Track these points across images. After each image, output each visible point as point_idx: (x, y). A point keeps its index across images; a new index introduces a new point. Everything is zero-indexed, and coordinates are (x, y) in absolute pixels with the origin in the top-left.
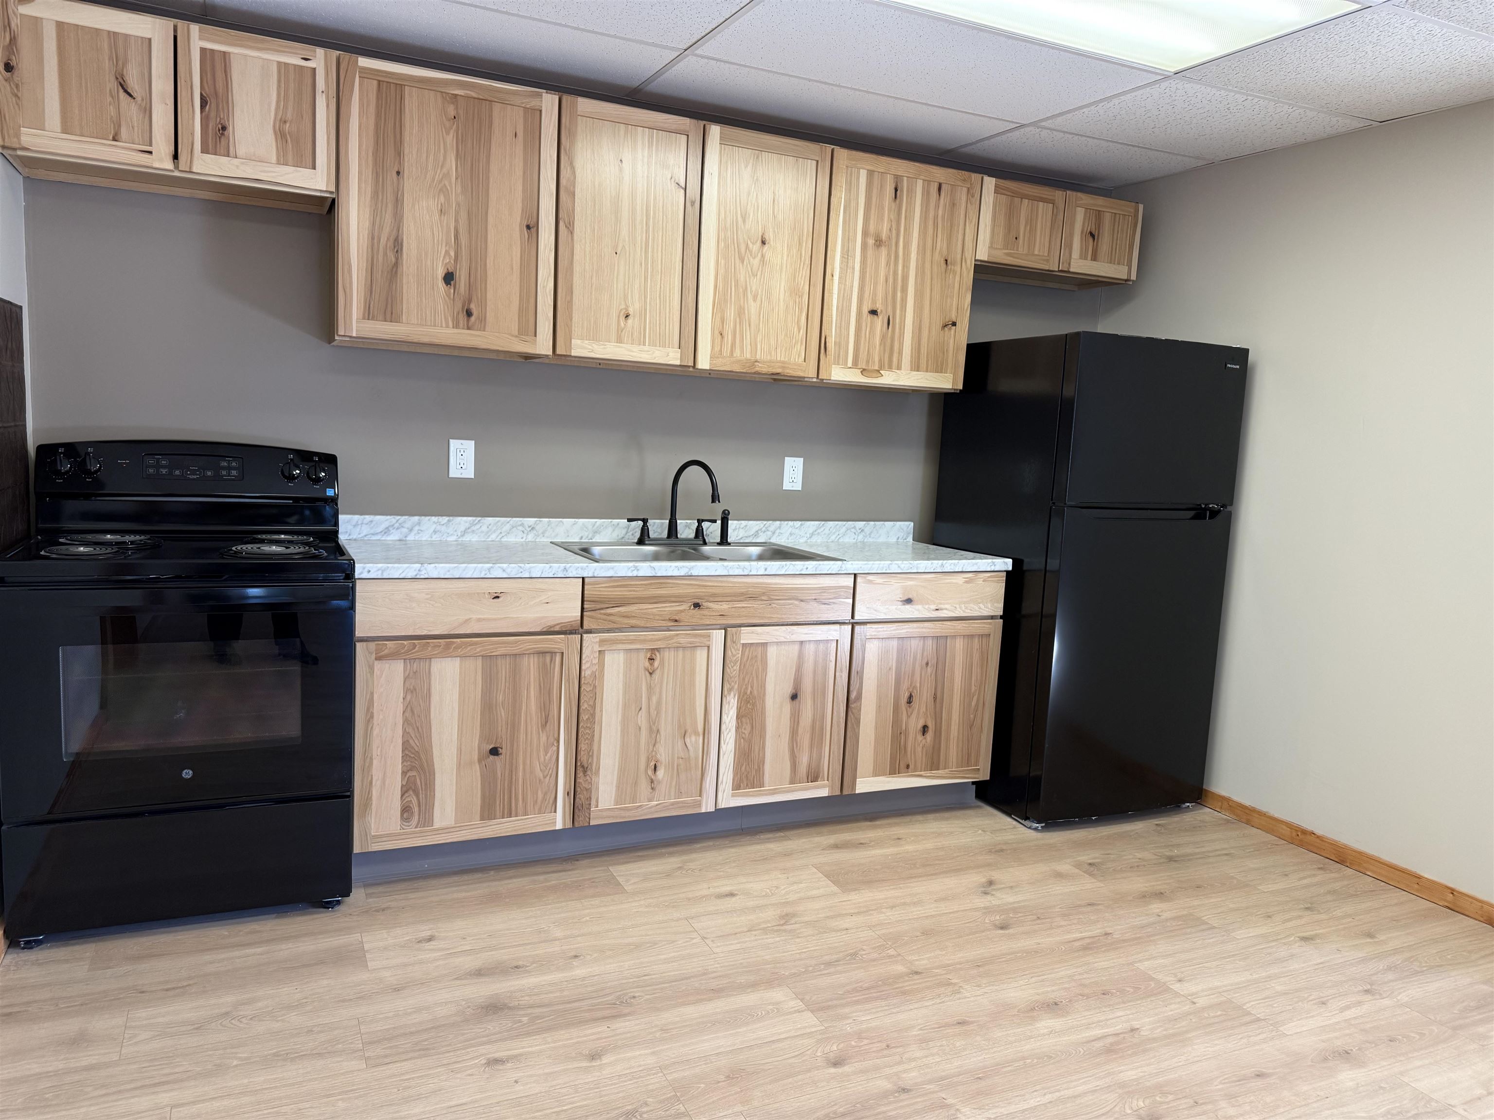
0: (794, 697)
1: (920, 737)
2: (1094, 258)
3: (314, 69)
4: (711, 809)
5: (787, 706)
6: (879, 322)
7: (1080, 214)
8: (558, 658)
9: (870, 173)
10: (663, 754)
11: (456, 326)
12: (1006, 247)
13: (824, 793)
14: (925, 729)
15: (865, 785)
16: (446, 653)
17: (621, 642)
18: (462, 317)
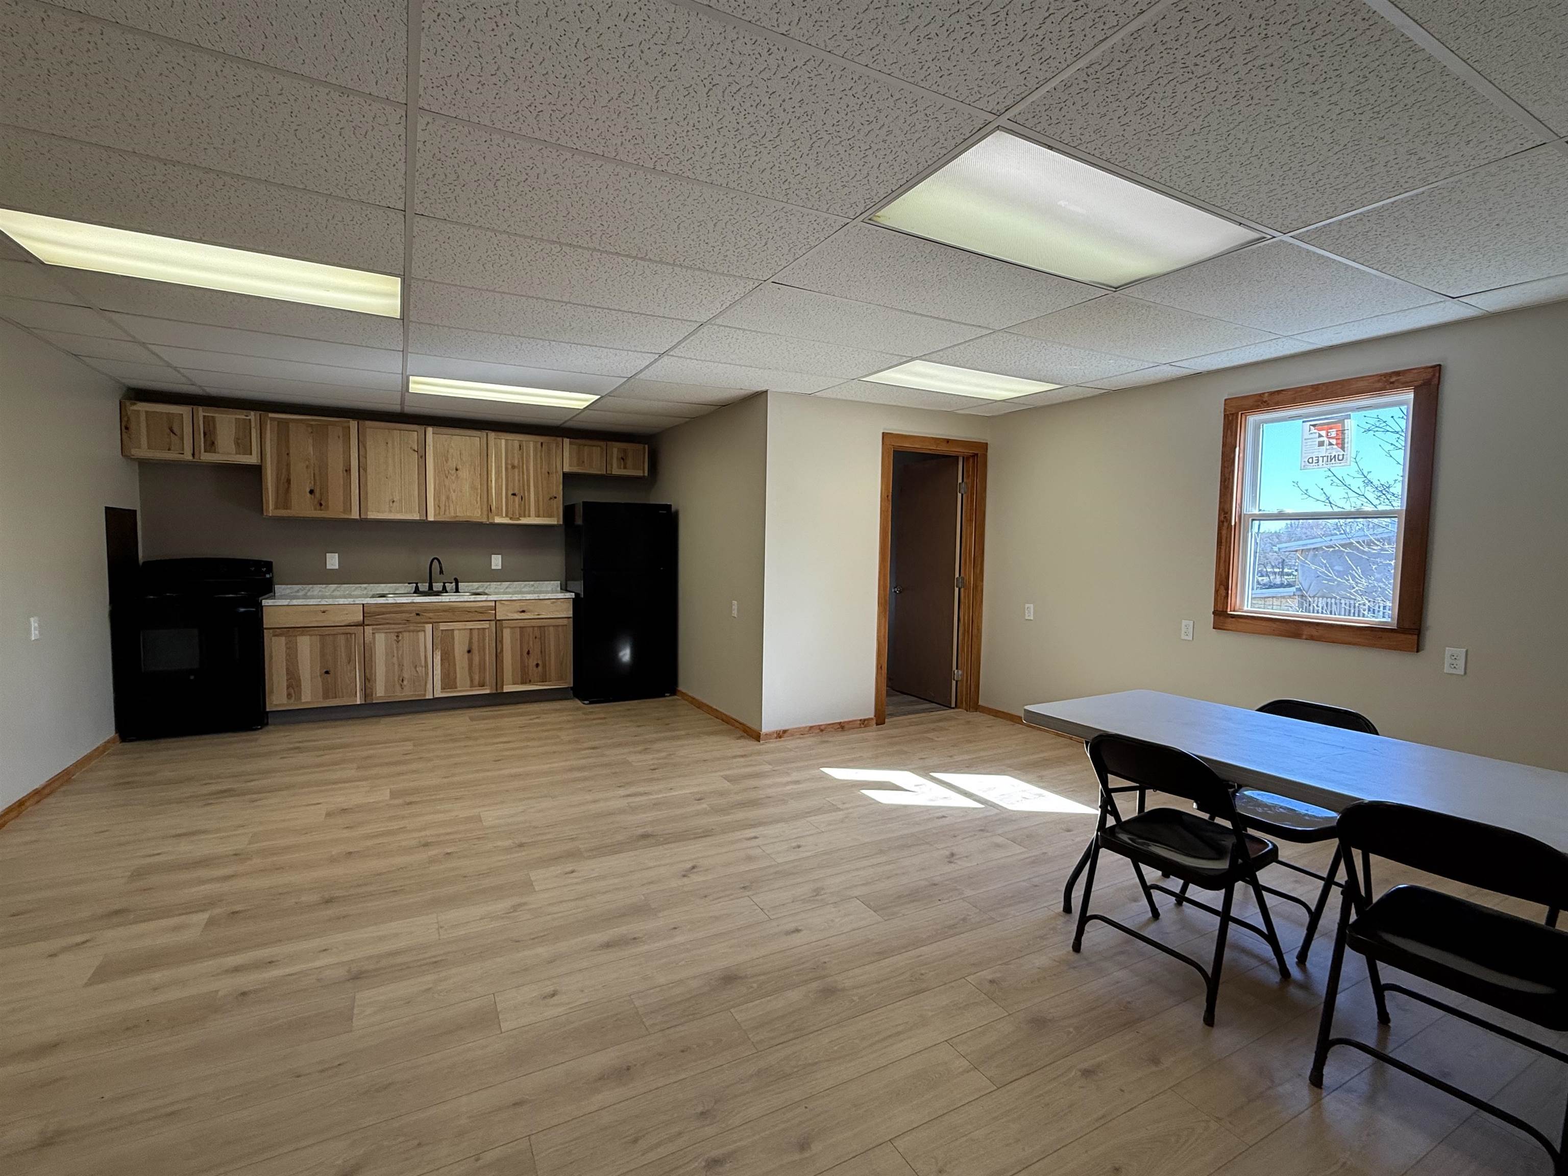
0: (469, 652)
1: (535, 669)
2: (625, 468)
3: (250, 420)
4: (432, 697)
5: (466, 655)
6: (517, 499)
7: (615, 451)
8: (353, 636)
9: (507, 440)
10: (406, 675)
11: (315, 509)
12: (578, 465)
13: (488, 692)
14: (537, 665)
15: (508, 688)
16: (302, 634)
17: (382, 629)
18: (318, 507)
